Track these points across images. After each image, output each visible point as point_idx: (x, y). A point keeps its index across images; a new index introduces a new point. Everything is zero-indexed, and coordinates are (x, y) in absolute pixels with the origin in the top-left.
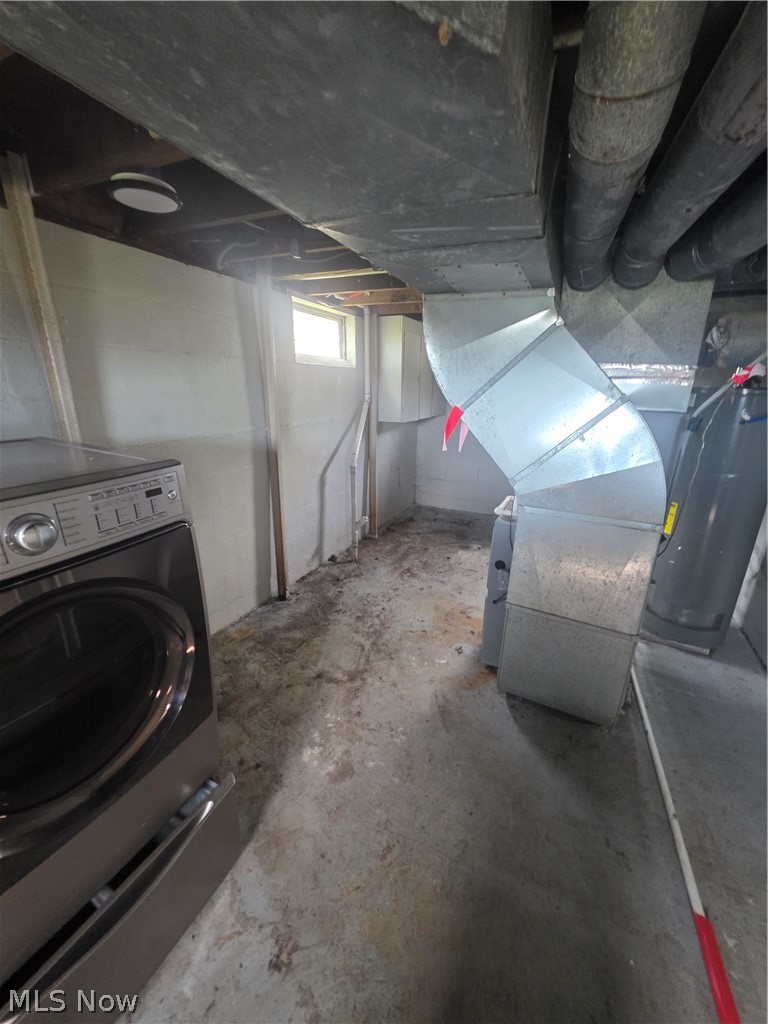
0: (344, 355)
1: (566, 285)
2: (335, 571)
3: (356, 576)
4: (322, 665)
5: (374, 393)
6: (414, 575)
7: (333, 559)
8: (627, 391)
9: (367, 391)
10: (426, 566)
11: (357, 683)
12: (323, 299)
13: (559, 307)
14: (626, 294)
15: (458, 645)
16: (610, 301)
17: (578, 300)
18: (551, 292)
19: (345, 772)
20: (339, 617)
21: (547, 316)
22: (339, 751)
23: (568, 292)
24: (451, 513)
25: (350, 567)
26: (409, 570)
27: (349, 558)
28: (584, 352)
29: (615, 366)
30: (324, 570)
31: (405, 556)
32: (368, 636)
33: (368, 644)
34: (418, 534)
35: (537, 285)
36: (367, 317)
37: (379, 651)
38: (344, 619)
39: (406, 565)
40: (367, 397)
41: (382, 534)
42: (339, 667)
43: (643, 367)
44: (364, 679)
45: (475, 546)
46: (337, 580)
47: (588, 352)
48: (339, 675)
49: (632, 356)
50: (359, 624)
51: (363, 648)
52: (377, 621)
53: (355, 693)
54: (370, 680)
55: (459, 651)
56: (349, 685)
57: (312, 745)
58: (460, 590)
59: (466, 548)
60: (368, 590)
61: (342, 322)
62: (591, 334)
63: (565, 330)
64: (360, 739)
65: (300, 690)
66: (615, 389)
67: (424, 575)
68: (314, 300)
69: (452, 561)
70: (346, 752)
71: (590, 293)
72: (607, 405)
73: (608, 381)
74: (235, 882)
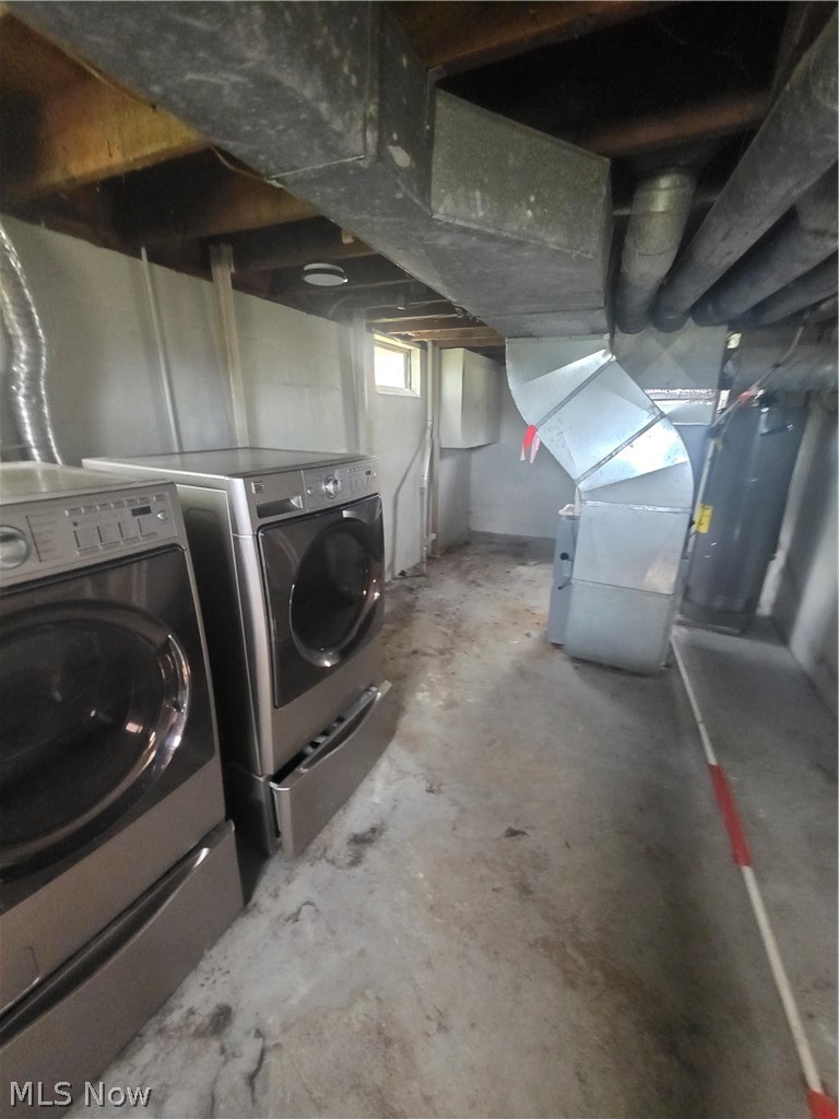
0: (409, 385)
1: (617, 329)
2: (407, 583)
3: (427, 586)
4: (415, 645)
5: (436, 421)
6: (479, 585)
7: (403, 573)
8: (666, 411)
9: (430, 418)
10: (489, 578)
11: (447, 656)
12: (400, 337)
13: (613, 348)
14: (663, 336)
15: (526, 632)
16: (649, 341)
17: (627, 340)
18: (607, 336)
19: (451, 704)
20: (420, 614)
21: (604, 355)
22: (444, 694)
23: (619, 335)
24: (506, 536)
25: (418, 580)
26: (474, 582)
27: (417, 572)
28: (632, 381)
29: (656, 391)
30: (397, 583)
31: (467, 572)
32: (449, 627)
33: (450, 632)
34: (477, 554)
35: (596, 332)
36: (430, 350)
37: (461, 636)
38: (425, 616)
39: (470, 577)
40: (429, 424)
41: (443, 554)
42: (429, 647)
43: (678, 391)
44: (452, 654)
45: (532, 563)
46: (411, 590)
47: (635, 380)
48: (431, 651)
49: (668, 383)
50: (438, 619)
51: (446, 634)
52: (453, 617)
53: (448, 661)
54: (457, 654)
55: (528, 635)
56: (442, 657)
57: (422, 691)
58: (522, 595)
59: (523, 564)
60: (440, 596)
61: (408, 354)
62: (636, 367)
63: (617, 365)
64: (459, 687)
65: (402, 661)
66: (656, 409)
67: (488, 585)
68: (391, 337)
69: (511, 574)
70: (449, 694)
71: (635, 336)
72: (650, 420)
73: (650, 402)
74: (389, 758)
